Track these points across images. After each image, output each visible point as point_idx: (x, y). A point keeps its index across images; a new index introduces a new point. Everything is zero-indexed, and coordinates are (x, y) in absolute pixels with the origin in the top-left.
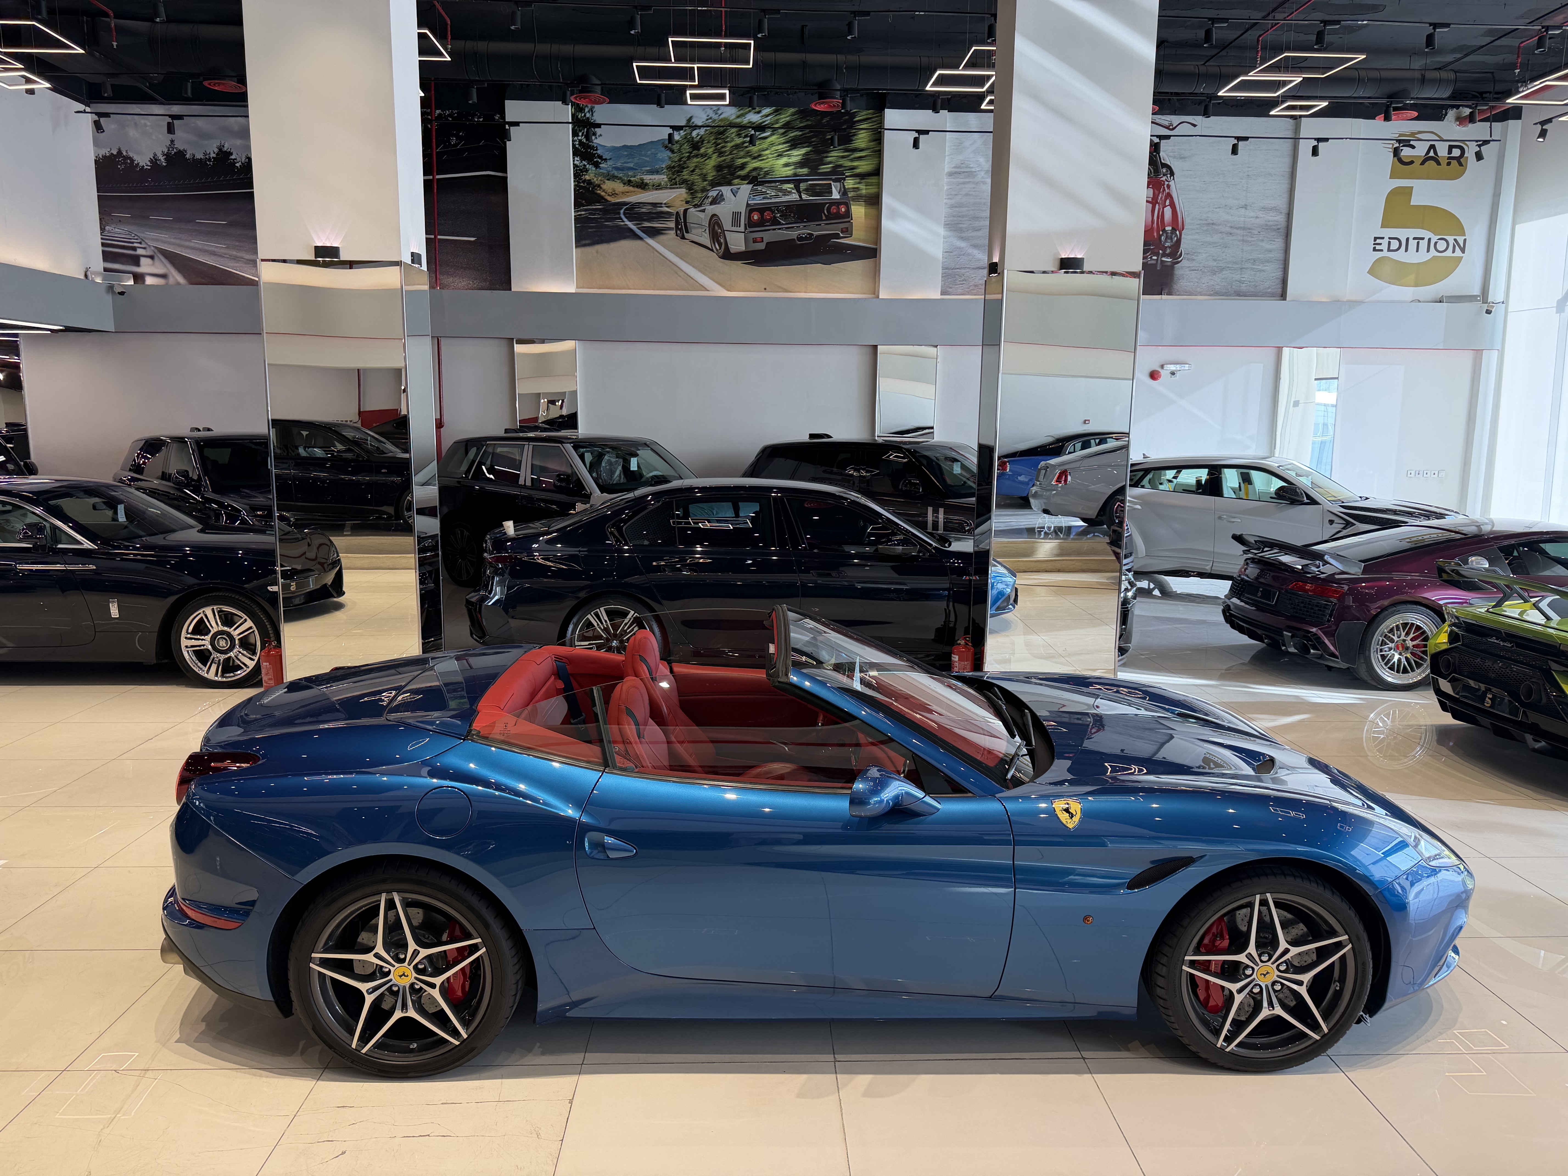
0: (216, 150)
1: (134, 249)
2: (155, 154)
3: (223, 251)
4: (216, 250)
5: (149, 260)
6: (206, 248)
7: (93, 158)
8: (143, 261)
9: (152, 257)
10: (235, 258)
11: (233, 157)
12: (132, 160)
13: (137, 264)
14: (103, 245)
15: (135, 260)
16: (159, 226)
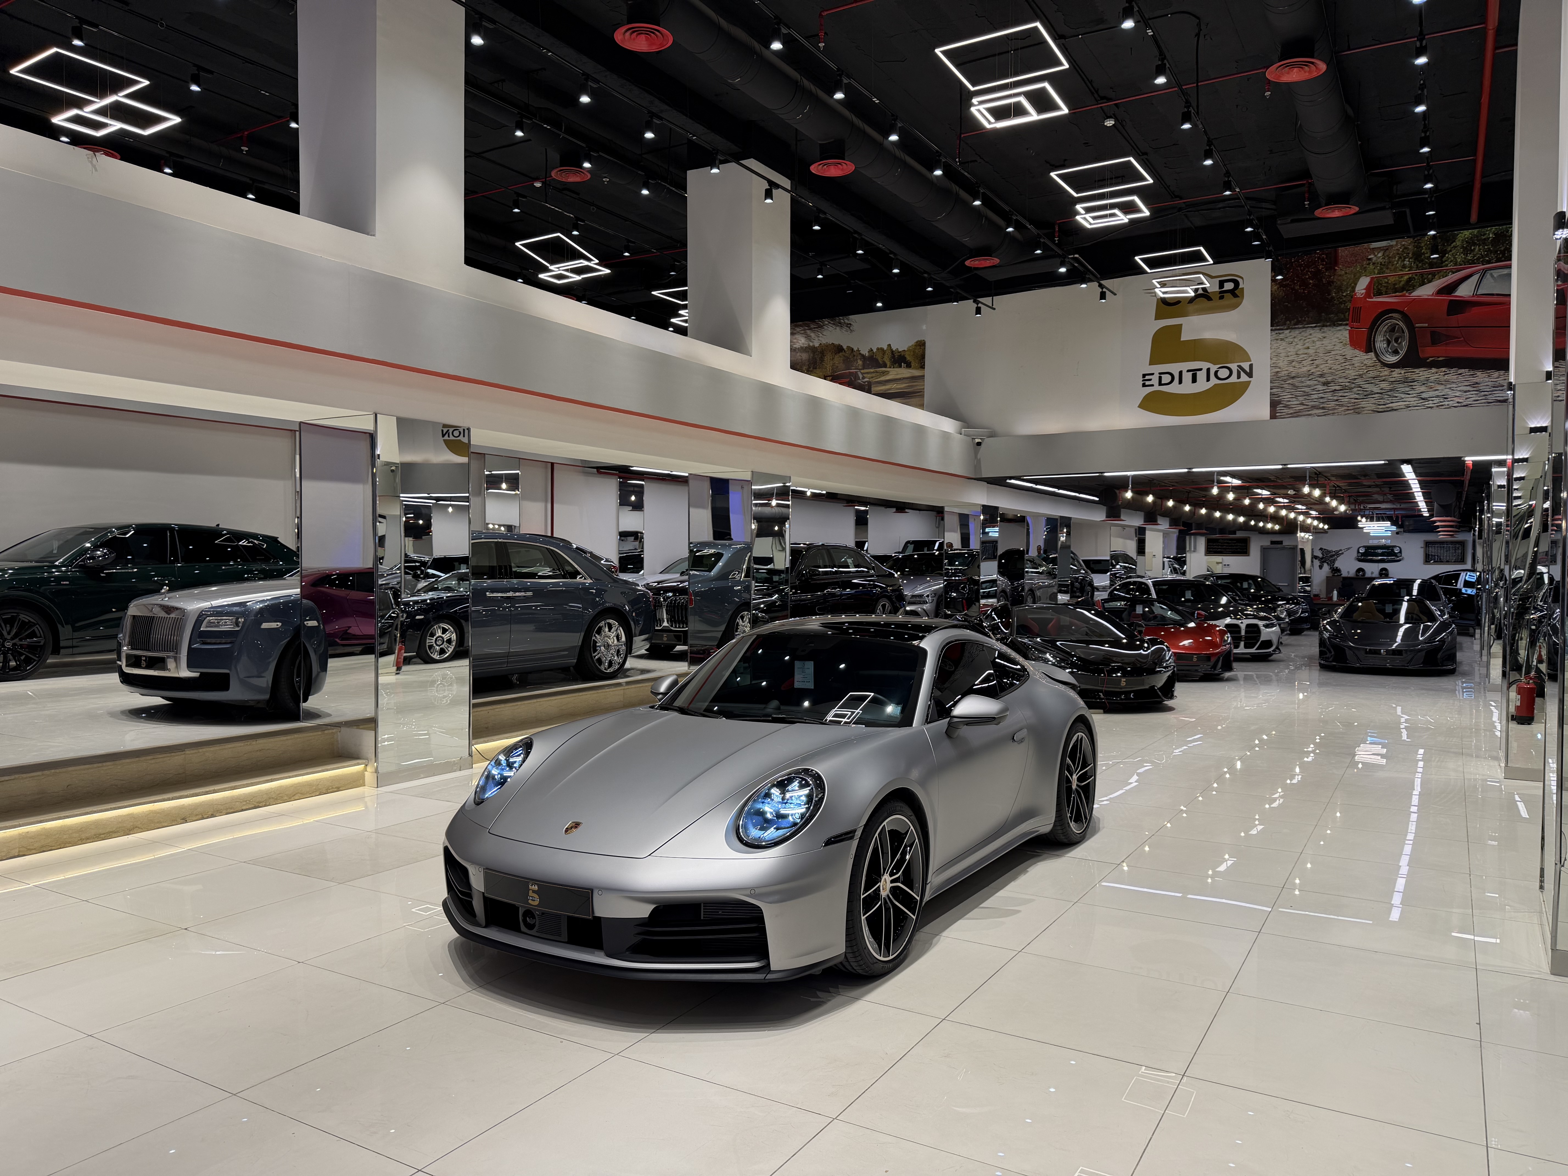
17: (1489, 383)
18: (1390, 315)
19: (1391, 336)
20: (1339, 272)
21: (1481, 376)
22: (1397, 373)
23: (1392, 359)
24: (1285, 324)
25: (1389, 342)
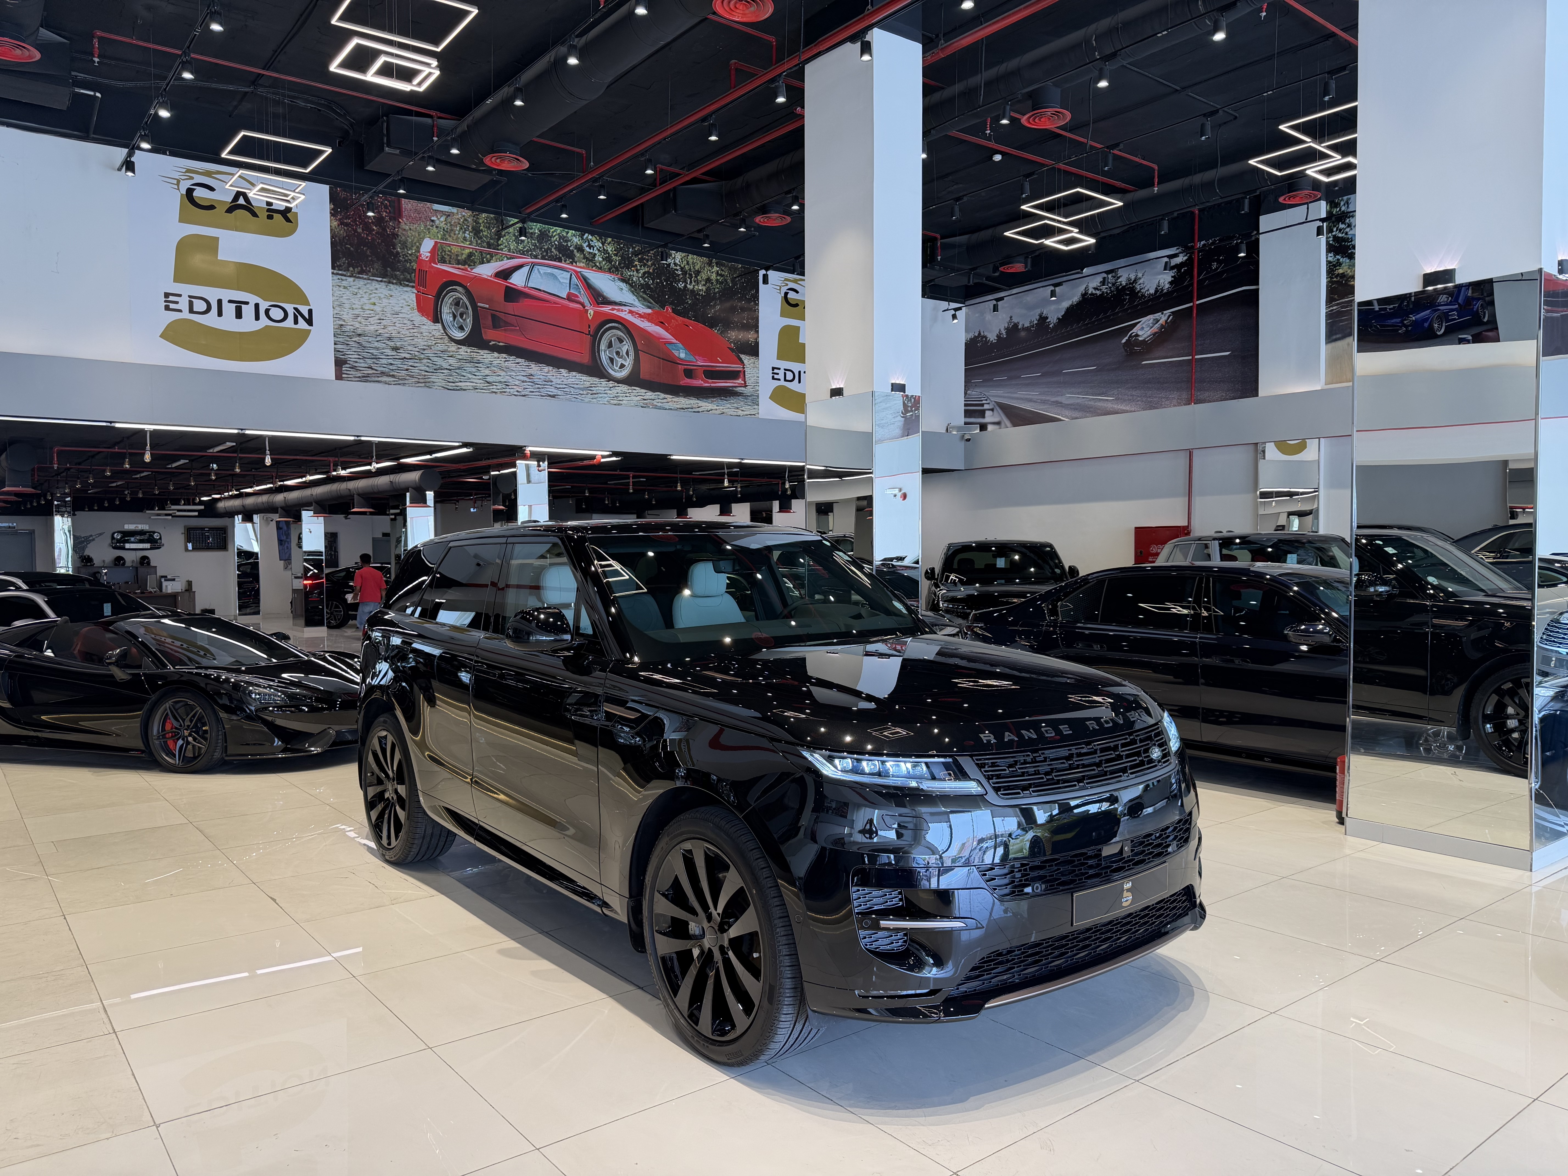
0: (1038, 317)
1: (982, 405)
2: (1000, 330)
3: (1036, 397)
4: (1033, 397)
5: (991, 412)
6: (1026, 396)
7: (964, 342)
8: (988, 413)
9: (992, 410)
10: (1044, 402)
11: (1048, 321)
12: (986, 338)
13: (984, 417)
14: (966, 405)
15: (982, 414)
16: (999, 385)
17: (541, 377)
18: (454, 287)
19: (457, 310)
20: (403, 225)
21: (534, 368)
22: (464, 351)
23: (460, 335)
24: (348, 270)
25: (455, 317)
